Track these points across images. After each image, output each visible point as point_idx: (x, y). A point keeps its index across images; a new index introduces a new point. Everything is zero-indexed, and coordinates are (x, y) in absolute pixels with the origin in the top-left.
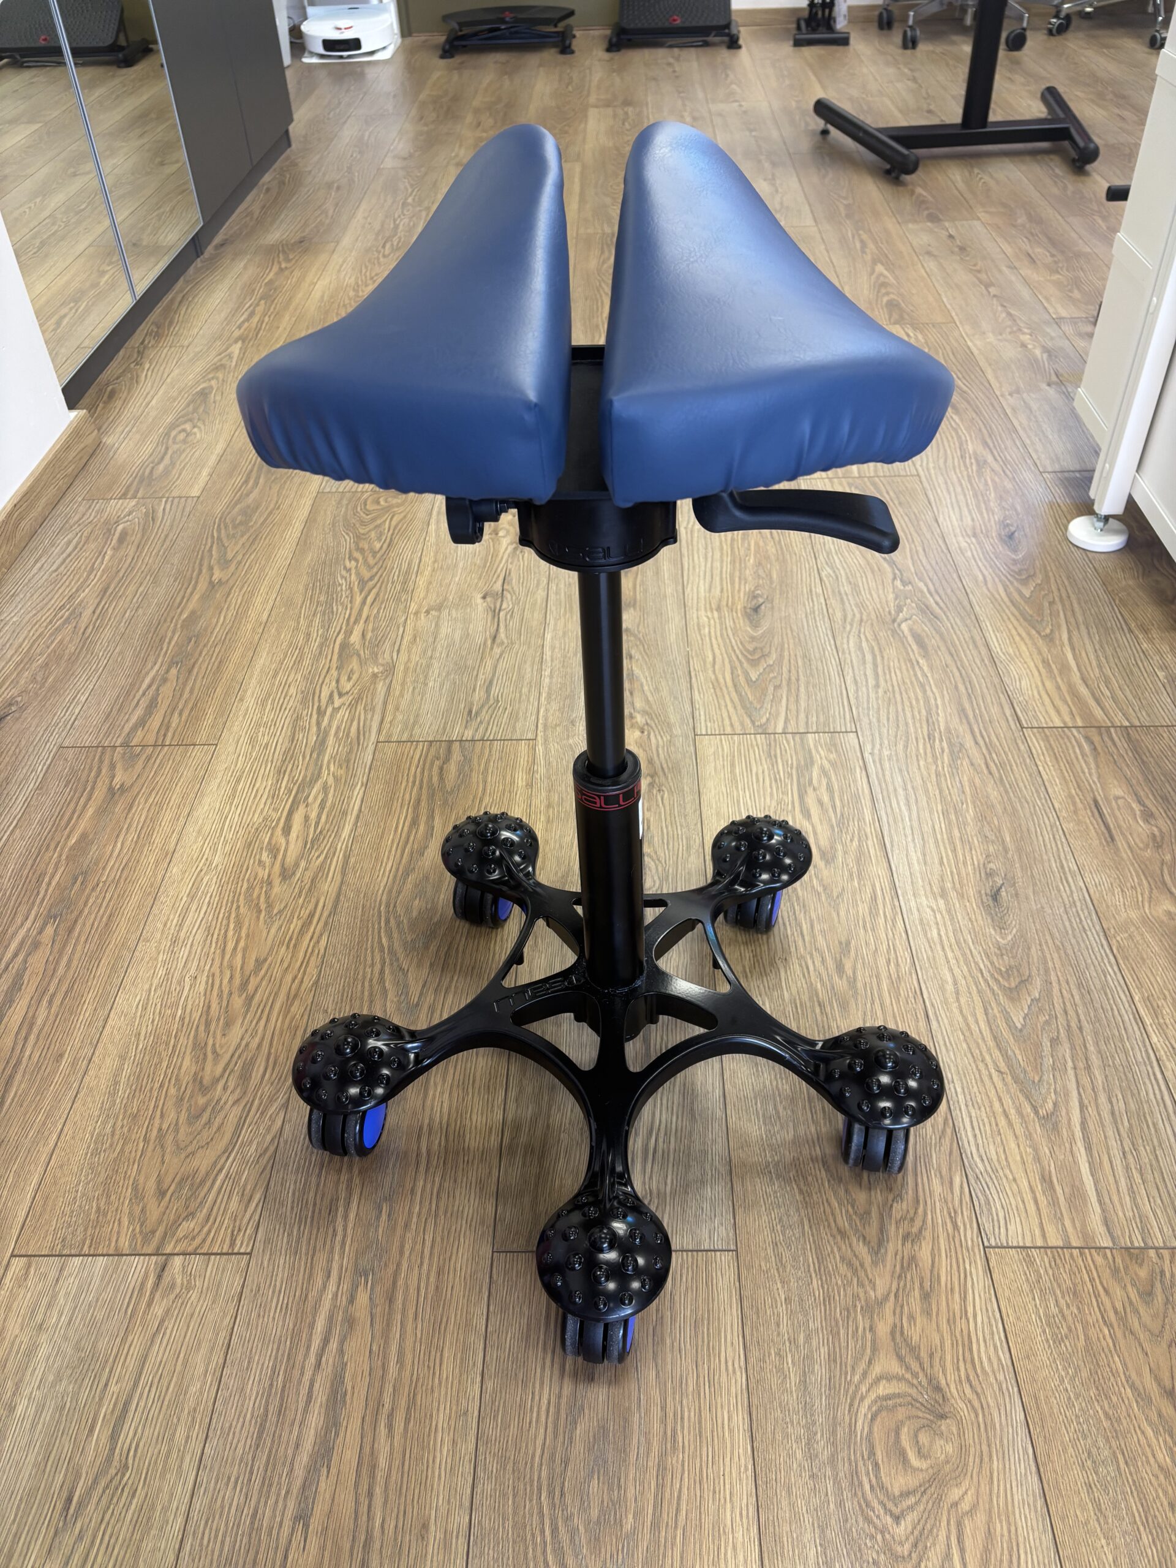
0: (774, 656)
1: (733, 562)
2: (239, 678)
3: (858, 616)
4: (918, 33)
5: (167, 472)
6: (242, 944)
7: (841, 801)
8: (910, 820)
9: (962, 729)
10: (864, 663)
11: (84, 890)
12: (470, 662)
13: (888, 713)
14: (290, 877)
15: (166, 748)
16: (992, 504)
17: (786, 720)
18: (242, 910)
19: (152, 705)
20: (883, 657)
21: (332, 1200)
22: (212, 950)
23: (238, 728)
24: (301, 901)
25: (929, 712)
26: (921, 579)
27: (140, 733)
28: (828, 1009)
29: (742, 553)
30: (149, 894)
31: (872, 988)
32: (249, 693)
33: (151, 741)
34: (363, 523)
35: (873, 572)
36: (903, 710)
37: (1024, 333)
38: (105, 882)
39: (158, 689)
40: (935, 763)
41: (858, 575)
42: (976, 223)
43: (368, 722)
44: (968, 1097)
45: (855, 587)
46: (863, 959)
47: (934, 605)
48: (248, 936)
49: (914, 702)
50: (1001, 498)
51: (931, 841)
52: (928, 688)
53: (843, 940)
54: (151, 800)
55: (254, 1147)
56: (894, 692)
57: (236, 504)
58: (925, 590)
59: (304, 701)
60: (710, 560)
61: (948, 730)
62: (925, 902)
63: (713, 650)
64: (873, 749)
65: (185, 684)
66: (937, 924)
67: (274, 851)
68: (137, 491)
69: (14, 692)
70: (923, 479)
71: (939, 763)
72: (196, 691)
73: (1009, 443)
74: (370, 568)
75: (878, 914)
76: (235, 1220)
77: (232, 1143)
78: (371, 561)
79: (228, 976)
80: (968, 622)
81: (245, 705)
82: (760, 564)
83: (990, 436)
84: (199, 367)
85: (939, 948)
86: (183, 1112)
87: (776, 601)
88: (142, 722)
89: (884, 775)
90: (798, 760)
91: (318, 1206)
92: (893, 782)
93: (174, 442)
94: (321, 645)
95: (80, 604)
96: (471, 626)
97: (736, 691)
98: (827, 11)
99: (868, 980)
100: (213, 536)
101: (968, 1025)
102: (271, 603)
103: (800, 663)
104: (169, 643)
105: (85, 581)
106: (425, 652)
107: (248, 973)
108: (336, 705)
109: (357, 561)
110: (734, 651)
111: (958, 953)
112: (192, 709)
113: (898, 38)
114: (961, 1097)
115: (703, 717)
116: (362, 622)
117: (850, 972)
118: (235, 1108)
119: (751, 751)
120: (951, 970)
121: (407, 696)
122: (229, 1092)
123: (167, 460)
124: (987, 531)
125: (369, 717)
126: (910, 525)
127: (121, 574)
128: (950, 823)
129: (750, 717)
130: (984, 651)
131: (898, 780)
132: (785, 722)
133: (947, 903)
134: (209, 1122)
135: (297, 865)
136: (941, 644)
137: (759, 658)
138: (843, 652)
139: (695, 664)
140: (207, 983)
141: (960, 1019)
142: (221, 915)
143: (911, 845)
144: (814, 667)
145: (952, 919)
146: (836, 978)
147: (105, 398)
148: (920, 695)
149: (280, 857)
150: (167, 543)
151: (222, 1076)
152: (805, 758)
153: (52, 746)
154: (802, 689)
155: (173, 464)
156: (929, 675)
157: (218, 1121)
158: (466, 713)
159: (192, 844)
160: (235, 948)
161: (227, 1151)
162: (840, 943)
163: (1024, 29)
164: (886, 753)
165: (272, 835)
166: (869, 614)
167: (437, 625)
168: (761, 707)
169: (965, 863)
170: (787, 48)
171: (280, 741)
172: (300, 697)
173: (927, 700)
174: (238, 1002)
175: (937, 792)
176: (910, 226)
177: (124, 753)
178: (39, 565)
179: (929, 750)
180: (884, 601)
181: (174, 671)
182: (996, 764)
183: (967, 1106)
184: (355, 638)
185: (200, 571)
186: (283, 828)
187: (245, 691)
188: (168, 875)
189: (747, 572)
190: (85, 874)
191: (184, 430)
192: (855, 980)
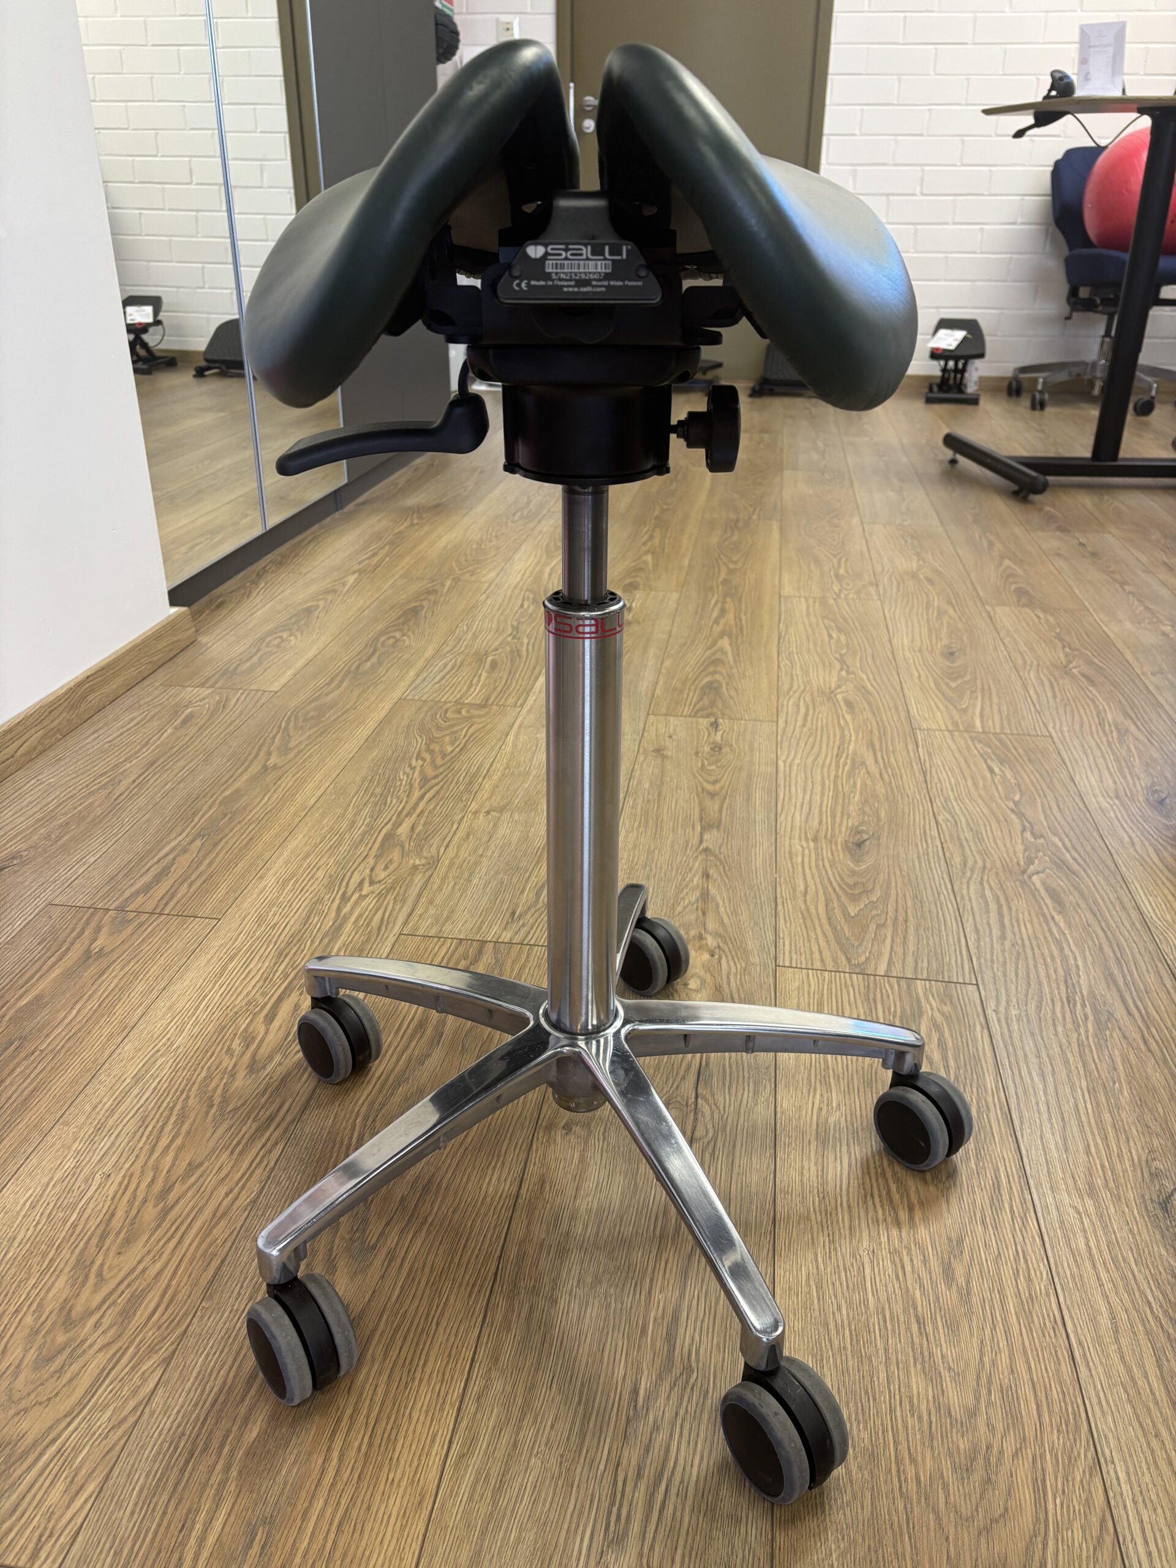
0: (878, 893)
1: (836, 797)
2: (266, 856)
3: (980, 863)
4: (1046, 396)
5: (252, 669)
6: (179, 1141)
7: (956, 1060)
8: (1045, 1094)
9: (1111, 996)
10: (988, 911)
11: (14, 1057)
12: (523, 864)
13: (1017, 968)
14: (258, 1071)
15: (163, 917)
16: (1137, 770)
17: (890, 962)
18: (191, 1101)
19: (164, 872)
20: (1010, 908)
21: (189, 1511)
22: (141, 1145)
23: (250, 903)
24: (263, 1100)
25: (1067, 972)
26: (1055, 834)
27: (140, 899)
28: (930, 1329)
29: (846, 789)
30: (89, 1070)
31: (992, 1307)
32: (272, 872)
33: (149, 908)
34: (439, 728)
35: (998, 821)
36: (1036, 966)
37: (1164, 625)
38: (42, 1051)
39: (174, 859)
40: (1077, 1030)
41: (980, 822)
42: (1107, 536)
43: (395, 913)
44: (1137, 1489)
45: (977, 835)
46: (981, 1265)
47: (1071, 861)
48: (188, 1133)
49: (1049, 960)
50: (1148, 765)
51: (1074, 1123)
52: (1065, 946)
53: (953, 1235)
54: (127, 969)
55: (108, 1414)
56: (1024, 946)
57: (312, 702)
58: (1060, 845)
59: (330, 886)
60: (809, 792)
61: (1092, 994)
62: (1067, 1201)
63: (805, 879)
64: (998, 1005)
65: (205, 857)
66: (1084, 1231)
67: (248, 1039)
68: (216, 682)
69: (24, 846)
70: (1056, 740)
71: (1082, 1031)
72: (215, 864)
73: (1154, 716)
74: (436, 767)
75: (1001, 1208)
76: (49, 1520)
77: (81, 1404)
78: (439, 761)
79: (149, 1179)
80: (1113, 881)
81: (264, 883)
82: (866, 801)
83: (1132, 708)
84: (312, 590)
85: (1088, 1264)
86: (32, 1351)
87: (883, 840)
88: (146, 889)
89: (1011, 1037)
90: (902, 1007)
91: (168, 1516)
92: (1023, 1048)
93: (268, 645)
94: (364, 833)
95: (122, 773)
96: (533, 830)
97: (830, 924)
98: (959, 376)
99: (987, 1295)
100: (280, 726)
101: (1133, 1379)
102: (322, 790)
103: (909, 904)
104: (202, 817)
105: (135, 753)
106: (476, 850)
107: (173, 1179)
108: (364, 892)
109: (424, 760)
110: (831, 883)
111: (1115, 1275)
112: (204, 882)
113: (1026, 402)
114: (1125, 1487)
115: (787, 947)
116: (414, 816)
117: (962, 1281)
118: (101, 1354)
119: (844, 991)
120: (1105, 1296)
121: (446, 890)
122: (100, 1331)
123: (255, 659)
124: (1132, 794)
125: (398, 907)
126: (1041, 781)
127: (174, 750)
128: (1098, 1104)
129: (845, 954)
130: (1134, 914)
131: (1029, 1045)
132: (889, 964)
133: (1097, 1205)
134: (60, 1371)
135: (270, 1057)
136: (1081, 902)
137: (860, 894)
138: (962, 898)
139: (784, 891)
140: (120, 1184)
141: (1121, 1369)
142: (165, 1104)
143: (1047, 1126)
144: (926, 909)
145: (1105, 1228)
146: (942, 1287)
147: (213, 606)
148: (1056, 953)
149: (253, 1047)
150: (232, 727)
151: (98, 1308)
152: (912, 1006)
153: (41, 903)
154: (911, 931)
155: (260, 662)
156: (1067, 932)
157: (75, 1368)
158: (508, 915)
159: (158, 1021)
160: (168, 1147)
161: (70, 1415)
162: (950, 1239)
163: (1153, 398)
164: (1014, 1012)
165: (252, 1021)
166: (993, 862)
167: (495, 825)
168: (860, 945)
169: (1120, 1156)
170: (919, 405)
171: (291, 923)
172: (325, 881)
173: (1064, 959)
174: (151, 1212)
175: (1080, 1066)
176: (1039, 533)
177: (116, 918)
178: (96, 735)
179: (1068, 1015)
180: (1011, 850)
181: (198, 843)
182: (1156, 1042)
183: (1135, 1503)
184: (403, 830)
185: (257, 755)
186: (267, 1015)
187: (268, 870)
188: (118, 1051)
189: (851, 807)
190: (23, 1039)
191: (281, 637)
192: (969, 1293)
